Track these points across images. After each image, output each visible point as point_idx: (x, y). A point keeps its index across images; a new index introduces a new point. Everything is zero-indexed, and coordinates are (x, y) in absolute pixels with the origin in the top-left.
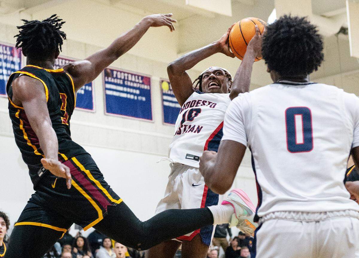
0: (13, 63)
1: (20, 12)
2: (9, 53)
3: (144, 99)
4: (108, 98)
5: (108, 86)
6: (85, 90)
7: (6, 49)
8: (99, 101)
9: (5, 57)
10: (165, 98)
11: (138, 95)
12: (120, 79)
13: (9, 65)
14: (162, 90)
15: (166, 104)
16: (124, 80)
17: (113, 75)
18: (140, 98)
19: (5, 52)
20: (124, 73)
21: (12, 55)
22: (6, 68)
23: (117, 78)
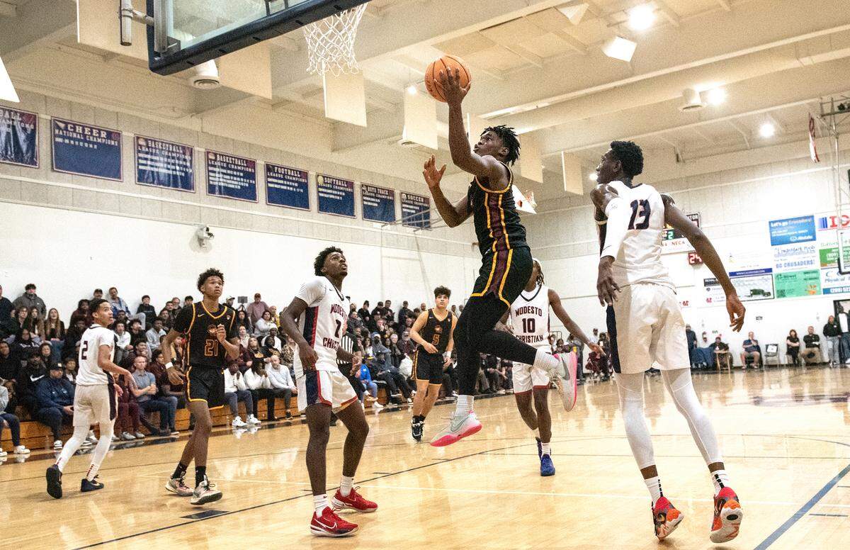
0: (185, 160)
1: (191, 116)
2: (181, 152)
3: (302, 191)
4: (270, 191)
5: (270, 180)
6: (249, 184)
7: (179, 149)
8: (261, 193)
9: (178, 155)
10: (320, 190)
11: (296, 188)
12: (281, 174)
13: (181, 163)
14: (318, 183)
15: (321, 195)
16: (284, 175)
17: (274, 170)
18: (298, 190)
19: (178, 151)
20: (284, 168)
21: (184, 154)
22: (179, 165)
23: (278, 173)
